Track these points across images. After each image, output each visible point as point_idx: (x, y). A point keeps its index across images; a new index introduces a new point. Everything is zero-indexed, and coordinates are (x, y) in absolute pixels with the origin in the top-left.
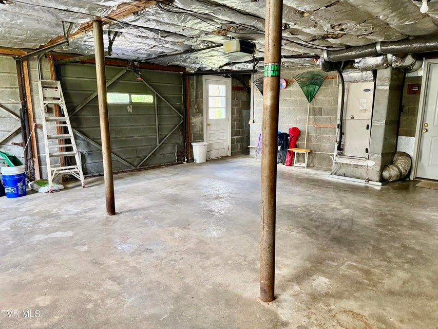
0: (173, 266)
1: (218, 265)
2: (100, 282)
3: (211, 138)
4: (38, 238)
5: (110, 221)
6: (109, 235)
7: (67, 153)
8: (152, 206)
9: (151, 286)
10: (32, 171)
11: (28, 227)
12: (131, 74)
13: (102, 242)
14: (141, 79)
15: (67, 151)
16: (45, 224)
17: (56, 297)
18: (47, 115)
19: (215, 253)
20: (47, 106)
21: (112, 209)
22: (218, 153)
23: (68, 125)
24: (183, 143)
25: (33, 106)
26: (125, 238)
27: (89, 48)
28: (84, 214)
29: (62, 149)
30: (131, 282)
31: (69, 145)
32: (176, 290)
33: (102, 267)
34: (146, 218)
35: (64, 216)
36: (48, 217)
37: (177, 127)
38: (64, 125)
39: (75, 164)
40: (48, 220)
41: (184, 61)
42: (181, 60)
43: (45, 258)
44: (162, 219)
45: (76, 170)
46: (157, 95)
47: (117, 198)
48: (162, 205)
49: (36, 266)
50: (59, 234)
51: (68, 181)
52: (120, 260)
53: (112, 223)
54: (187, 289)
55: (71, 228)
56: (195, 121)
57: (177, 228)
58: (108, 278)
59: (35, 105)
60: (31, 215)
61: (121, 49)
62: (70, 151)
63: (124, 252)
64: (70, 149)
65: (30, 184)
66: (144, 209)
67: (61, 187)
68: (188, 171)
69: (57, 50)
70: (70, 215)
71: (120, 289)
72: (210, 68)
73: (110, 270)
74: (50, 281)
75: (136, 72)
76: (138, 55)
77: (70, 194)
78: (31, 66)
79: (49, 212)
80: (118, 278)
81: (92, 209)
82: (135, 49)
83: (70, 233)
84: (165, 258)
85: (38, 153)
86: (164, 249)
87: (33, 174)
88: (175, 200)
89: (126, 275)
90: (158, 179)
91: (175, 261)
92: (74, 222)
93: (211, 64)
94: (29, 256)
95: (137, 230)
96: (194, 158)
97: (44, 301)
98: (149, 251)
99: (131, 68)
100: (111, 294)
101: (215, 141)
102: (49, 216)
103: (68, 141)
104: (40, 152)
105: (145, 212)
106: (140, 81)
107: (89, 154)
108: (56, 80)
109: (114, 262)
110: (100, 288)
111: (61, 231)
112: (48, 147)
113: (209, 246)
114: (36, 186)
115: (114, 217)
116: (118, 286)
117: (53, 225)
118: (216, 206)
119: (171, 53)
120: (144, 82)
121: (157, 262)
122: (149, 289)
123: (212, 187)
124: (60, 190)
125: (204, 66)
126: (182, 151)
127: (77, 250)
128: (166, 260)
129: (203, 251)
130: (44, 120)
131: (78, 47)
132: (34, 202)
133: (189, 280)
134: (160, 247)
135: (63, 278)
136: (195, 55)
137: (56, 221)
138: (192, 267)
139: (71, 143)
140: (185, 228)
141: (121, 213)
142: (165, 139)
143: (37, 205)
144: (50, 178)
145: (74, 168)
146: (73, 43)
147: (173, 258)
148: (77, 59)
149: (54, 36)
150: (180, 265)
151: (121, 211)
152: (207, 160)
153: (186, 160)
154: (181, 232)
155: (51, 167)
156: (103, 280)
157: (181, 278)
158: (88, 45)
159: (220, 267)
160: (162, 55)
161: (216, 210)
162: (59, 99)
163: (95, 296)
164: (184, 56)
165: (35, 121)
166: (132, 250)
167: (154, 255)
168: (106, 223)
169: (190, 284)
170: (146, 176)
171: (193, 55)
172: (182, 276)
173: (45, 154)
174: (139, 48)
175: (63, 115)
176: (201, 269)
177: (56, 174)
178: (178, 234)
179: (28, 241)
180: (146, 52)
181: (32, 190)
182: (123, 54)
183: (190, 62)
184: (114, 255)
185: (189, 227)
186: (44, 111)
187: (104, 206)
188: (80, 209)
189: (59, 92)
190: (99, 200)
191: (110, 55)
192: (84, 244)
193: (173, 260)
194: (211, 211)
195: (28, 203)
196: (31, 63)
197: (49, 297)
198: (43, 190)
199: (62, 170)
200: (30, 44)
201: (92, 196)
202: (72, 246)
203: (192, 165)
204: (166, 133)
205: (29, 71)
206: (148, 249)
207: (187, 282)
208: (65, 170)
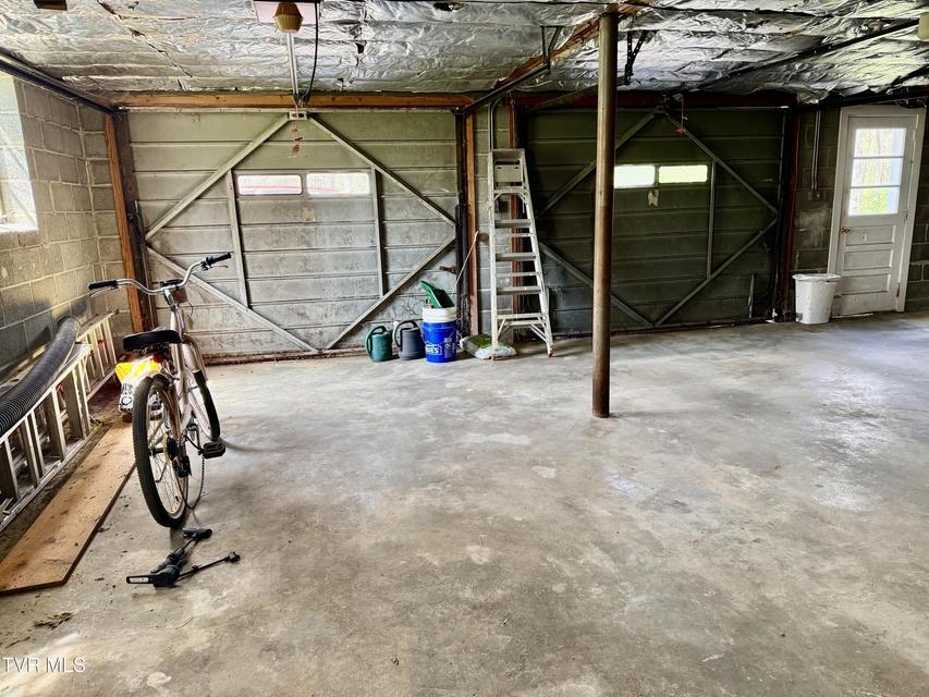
0: (736, 552)
1: (854, 579)
2: (578, 546)
3: (850, 264)
4: (472, 438)
5: (598, 429)
6: (596, 457)
7: (526, 288)
8: (686, 412)
9: (684, 582)
10: (467, 318)
11: (457, 416)
12: (664, 121)
13: (584, 467)
14: (685, 130)
15: (526, 285)
16: (484, 416)
17: (500, 553)
18: (498, 216)
19: (847, 547)
20: (498, 199)
21: (602, 405)
22: (865, 303)
23: (532, 235)
24: (772, 274)
25: (476, 199)
26: (628, 468)
27: (583, 74)
28: (549, 408)
29: (517, 281)
30: (640, 563)
31: (531, 274)
32: (743, 608)
33: (581, 516)
34: (674, 435)
35: (516, 407)
36: (490, 403)
37: (759, 236)
38: (525, 235)
39: (538, 310)
40: (490, 409)
41: (797, 78)
42: (787, 76)
43: (483, 477)
44: (713, 444)
45: (539, 322)
46: (717, 165)
47: (615, 384)
48: (711, 413)
49: (469, 488)
50: (505, 438)
51: (522, 341)
52: (618, 511)
53: (602, 433)
54: (769, 612)
55: (527, 430)
56: (809, 220)
57: (746, 471)
58: (594, 543)
59: (480, 198)
60: (464, 397)
61: (648, 69)
62: (531, 285)
63: (625, 497)
64: (531, 281)
65: (462, 340)
66: (670, 415)
67: (511, 351)
68: (779, 341)
69: (525, 88)
70: (525, 405)
71: (617, 571)
72: (865, 88)
73: (597, 526)
74: (490, 519)
75: (677, 116)
76: (683, 78)
77: (525, 366)
78: (479, 125)
79: (491, 395)
80: (613, 547)
81: (566, 400)
82: (679, 64)
83: (524, 440)
84: (717, 531)
85: (479, 287)
86: (716, 511)
87: (468, 324)
88: (742, 405)
89: (630, 546)
90: (703, 355)
91: (741, 542)
92: (533, 419)
93: (868, 77)
94: (457, 467)
95: (653, 456)
96: (797, 311)
97: (479, 554)
98: (680, 506)
99: (665, 109)
100: (598, 577)
101: (860, 273)
102: (490, 401)
103: (529, 266)
104: (482, 286)
105: (671, 423)
106: (684, 135)
107: (564, 292)
108: (518, 147)
109: (605, 512)
110: (577, 558)
111: (510, 433)
112: (495, 277)
113: (830, 526)
114: (471, 346)
115: (607, 423)
116: (613, 563)
117: (497, 419)
118: (854, 435)
119: (765, 64)
120: (691, 137)
121: (697, 534)
122: (680, 588)
123: (844, 385)
124: (509, 357)
125: (847, 84)
126: (767, 293)
127: (536, 473)
128: (720, 535)
129: (813, 536)
130: (492, 225)
131: (563, 77)
132: (467, 375)
133: (776, 594)
134: (706, 504)
135: (513, 521)
136: (828, 60)
137: (501, 412)
138: (783, 566)
139: (534, 270)
140: (765, 473)
141: (621, 416)
142: (727, 264)
143: (471, 379)
144: (495, 334)
145: (536, 319)
146: (556, 68)
147: (735, 535)
148: (560, 100)
149: (523, 60)
150: (752, 554)
151: (621, 411)
152: (831, 320)
153: (774, 314)
154: (756, 482)
155: (498, 313)
156: (584, 544)
157: (753, 583)
158: (582, 70)
159: (860, 585)
160: (743, 70)
161: (856, 444)
162: (519, 184)
163: (568, 571)
164: (797, 66)
165: (477, 229)
166: (642, 498)
167: (691, 517)
168: (590, 432)
169: (780, 603)
170: (675, 344)
171: (821, 62)
172: (758, 581)
173: (490, 289)
174: (689, 61)
175: (525, 216)
176: (807, 577)
177: (504, 327)
178: (748, 484)
179: (457, 441)
180: (705, 68)
181: (465, 352)
182: (651, 80)
183: (811, 80)
184: (605, 498)
185: (777, 472)
186: (493, 209)
187: (587, 397)
188: (542, 397)
189: (520, 171)
190: (578, 385)
191: (627, 83)
192: (550, 466)
193: (736, 539)
194: (840, 446)
195: (458, 374)
196: (479, 118)
197: (488, 549)
198: (482, 353)
199: (515, 320)
200: (479, 81)
201: (566, 374)
202: (529, 464)
203: (789, 328)
204: (729, 251)
205: (475, 133)
206: (677, 502)
207: (770, 595)
208: (521, 320)
